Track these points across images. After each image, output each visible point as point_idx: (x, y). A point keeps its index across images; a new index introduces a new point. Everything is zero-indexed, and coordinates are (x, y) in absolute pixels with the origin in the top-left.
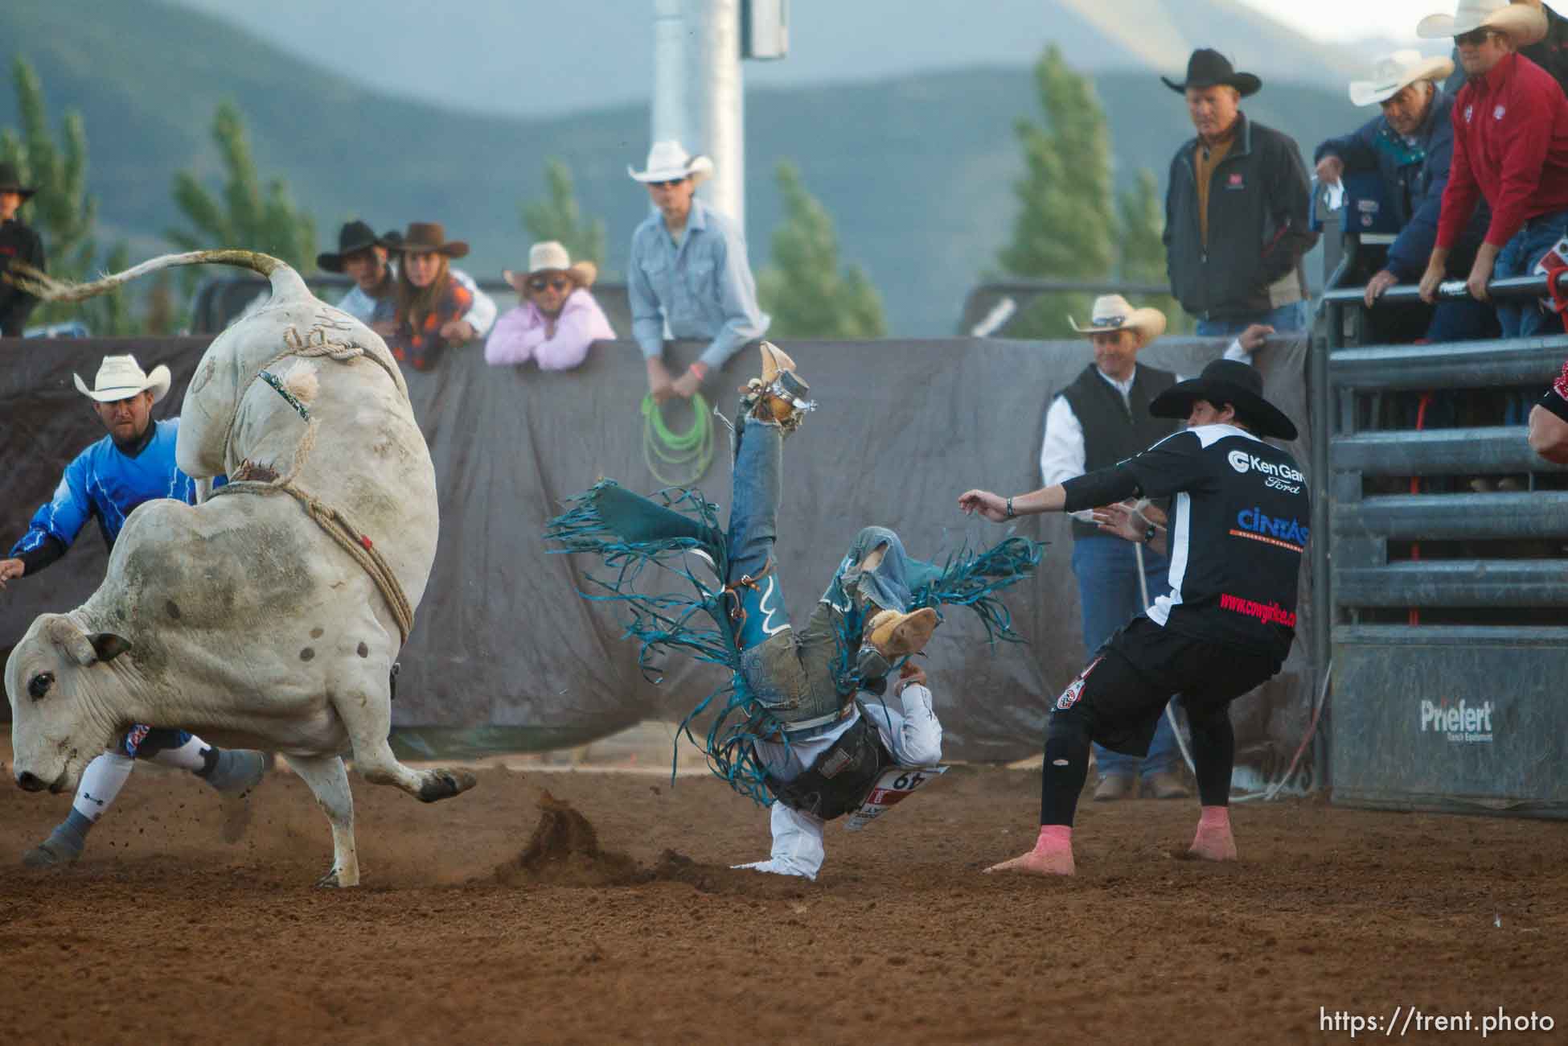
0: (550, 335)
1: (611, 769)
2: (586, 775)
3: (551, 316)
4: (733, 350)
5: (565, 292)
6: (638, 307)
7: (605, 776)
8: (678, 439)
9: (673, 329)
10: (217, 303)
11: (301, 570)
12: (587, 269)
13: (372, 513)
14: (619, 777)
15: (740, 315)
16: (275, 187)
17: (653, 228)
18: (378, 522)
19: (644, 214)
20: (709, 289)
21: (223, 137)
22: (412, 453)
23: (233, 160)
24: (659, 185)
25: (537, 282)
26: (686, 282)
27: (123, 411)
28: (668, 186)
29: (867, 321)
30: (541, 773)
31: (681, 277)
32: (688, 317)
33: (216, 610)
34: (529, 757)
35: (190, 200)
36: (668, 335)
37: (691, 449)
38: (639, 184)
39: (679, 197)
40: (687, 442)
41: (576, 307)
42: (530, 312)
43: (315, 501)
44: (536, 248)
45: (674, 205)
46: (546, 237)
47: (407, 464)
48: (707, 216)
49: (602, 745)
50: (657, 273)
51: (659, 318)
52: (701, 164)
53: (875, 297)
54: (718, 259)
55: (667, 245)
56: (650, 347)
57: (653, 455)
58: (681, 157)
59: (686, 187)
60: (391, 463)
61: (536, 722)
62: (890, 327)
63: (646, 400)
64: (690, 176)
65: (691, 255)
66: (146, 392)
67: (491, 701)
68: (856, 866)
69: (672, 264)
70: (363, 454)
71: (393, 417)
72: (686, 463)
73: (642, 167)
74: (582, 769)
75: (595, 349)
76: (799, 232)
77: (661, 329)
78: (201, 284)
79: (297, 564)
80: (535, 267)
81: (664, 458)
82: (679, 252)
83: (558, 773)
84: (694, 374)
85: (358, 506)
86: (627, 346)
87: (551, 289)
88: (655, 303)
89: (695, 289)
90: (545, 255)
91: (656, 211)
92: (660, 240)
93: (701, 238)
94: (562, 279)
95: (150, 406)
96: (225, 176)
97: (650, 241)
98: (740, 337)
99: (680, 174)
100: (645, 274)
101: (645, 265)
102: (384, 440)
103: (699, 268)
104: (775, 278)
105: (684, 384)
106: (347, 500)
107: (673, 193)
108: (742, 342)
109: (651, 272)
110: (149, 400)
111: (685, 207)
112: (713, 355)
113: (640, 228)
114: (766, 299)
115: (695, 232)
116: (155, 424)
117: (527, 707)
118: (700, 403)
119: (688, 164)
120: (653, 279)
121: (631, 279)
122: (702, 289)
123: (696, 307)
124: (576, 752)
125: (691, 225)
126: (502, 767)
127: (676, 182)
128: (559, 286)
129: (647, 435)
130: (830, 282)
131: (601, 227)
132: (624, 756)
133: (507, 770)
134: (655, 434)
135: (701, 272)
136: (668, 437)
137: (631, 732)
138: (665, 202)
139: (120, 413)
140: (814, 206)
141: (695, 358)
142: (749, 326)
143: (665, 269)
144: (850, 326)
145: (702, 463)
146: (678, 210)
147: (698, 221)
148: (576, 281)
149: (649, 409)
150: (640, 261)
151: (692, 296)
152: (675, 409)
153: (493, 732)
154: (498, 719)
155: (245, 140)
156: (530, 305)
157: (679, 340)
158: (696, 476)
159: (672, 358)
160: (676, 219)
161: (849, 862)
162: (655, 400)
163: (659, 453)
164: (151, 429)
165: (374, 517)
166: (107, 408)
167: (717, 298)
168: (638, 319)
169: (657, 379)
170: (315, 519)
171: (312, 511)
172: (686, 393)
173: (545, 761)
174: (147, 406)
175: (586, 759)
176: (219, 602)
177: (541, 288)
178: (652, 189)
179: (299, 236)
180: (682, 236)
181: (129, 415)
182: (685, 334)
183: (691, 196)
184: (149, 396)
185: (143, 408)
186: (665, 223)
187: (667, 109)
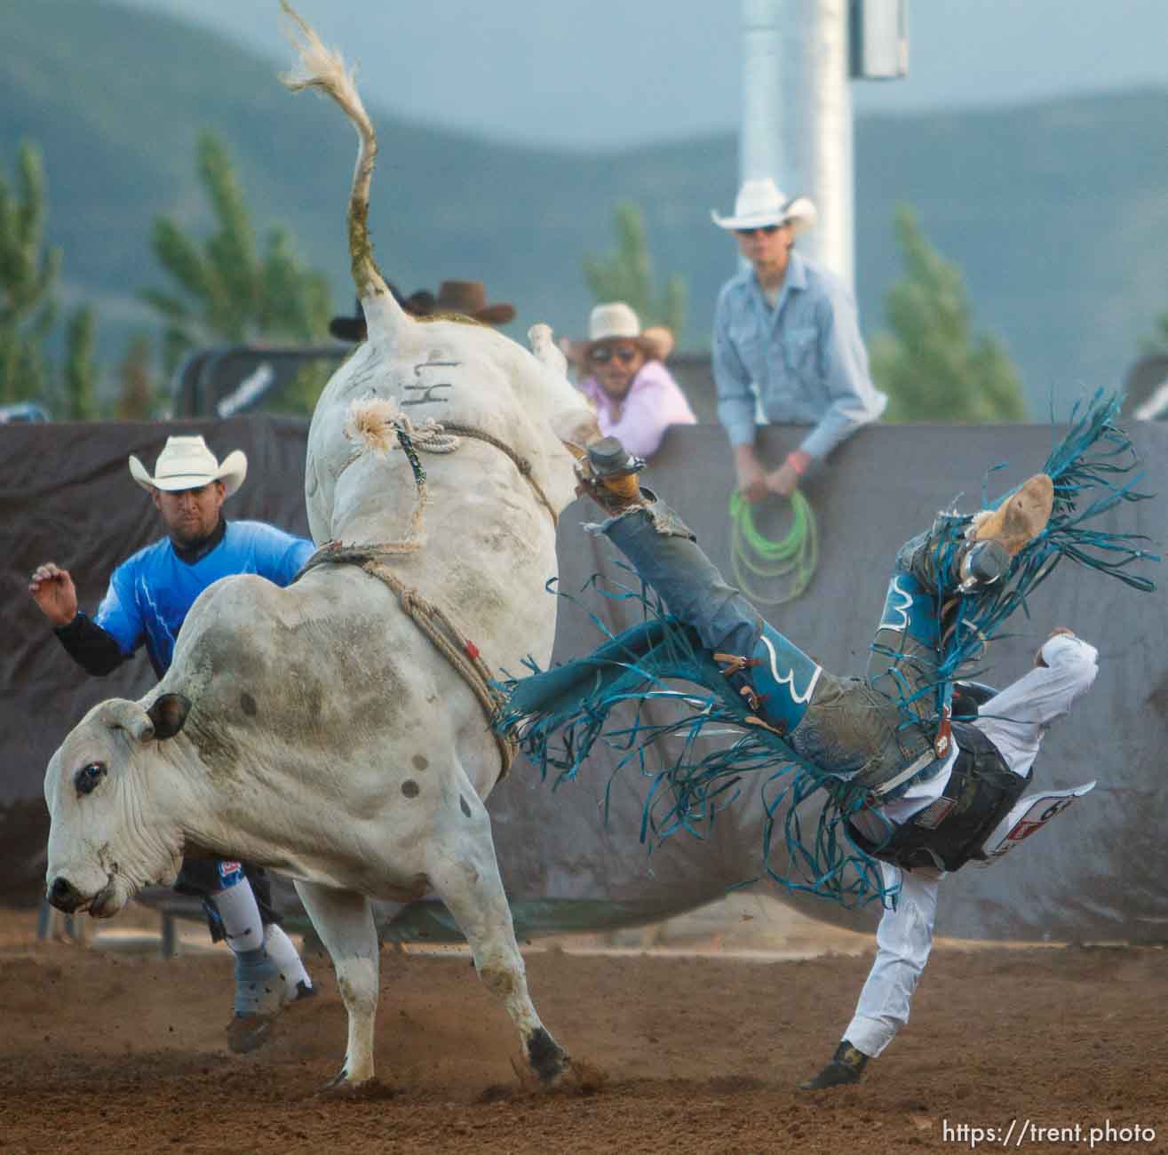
0: (615, 419)
1: (689, 953)
2: (659, 959)
3: (617, 396)
4: (841, 438)
5: (634, 365)
6: (725, 384)
7: (683, 961)
8: (774, 546)
9: (769, 411)
10: (205, 380)
11: (389, 672)
12: (662, 337)
13: (477, 610)
14: (701, 962)
15: (849, 394)
16: (275, 239)
17: (742, 287)
18: (484, 622)
19: (733, 270)
20: (811, 361)
21: (210, 175)
22: (529, 545)
23: (221, 202)
24: (749, 233)
25: (599, 354)
26: (784, 354)
27: (190, 503)
28: (761, 235)
29: (1004, 403)
30: (604, 957)
31: (775, 348)
32: (785, 397)
33: (299, 716)
34: (590, 937)
35: (171, 253)
36: (761, 418)
37: (791, 558)
38: (723, 231)
39: (774, 248)
40: (785, 548)
41: (647, 384)
42: (591, 391)
43: (413, 593)
44: (599, 312)
45: (768, 257)
46: (609, 297)
47: (522, 556)
48: (808, 273)
49: (680, 923)
50: (747, 342)
51: (749, 398)
52: (801, 208)
53: (1013, 373)
54: (823, 324)
55: (759, 307)
56: (739, 434)
57: (742, 567)
58: (778, 199)
59: (782, 237)
60: (505, 555)
61: (598, 894)
62: (1033, 410)
63: (734, 498)
64: (788, 223)
65: (790, 320)
66: (217, 482)
67: (543, 869)
68: (993, 1073)
69: (766, 331)
70: (471, 544)
71: (509, 508)
72: (782, 577)
73: (729, 211)
74: (653, 952)
75: (671, 438)
76: (917, 293)
77: (753, 412)
78: (186, 357)
79: (384, 664)
80: (597, 334)
81: (755, 569)
82: (774, 318)
83: (626, 958)
84: (793, 466)
85: (462, 602)
86: (711, 430)
87: (617, 361)
88: (746, 379)
89: (793, 361)
90: (610, 320)
91: (746, 265)
92: (750, 303)
93: (801, 301)
94: (631, 349)
95: (221, 502)
96: (213, 225)
97: (738, 304)
98: (849, 421)
99: (775, 219)
100: (732, 344)
101: (733, 333)
102: (497, 531)
103: (799, 336)
104: (892, 349)
105: (781, 478)
106: (449, 596)
107: (766, 242)
108: (853, 427)
109: (740, 341)
110: (220, 493)
111: (781, 262)
112: (816, 443)
113: (727, 288)
114: (881, 374)
115: (794, 292)
116: (224, 525)
117: (586, 877)
118: (800, 504)
119: (785, 208)
120: (742, 350)
121: (716, 350)
122: (803, 362)
123: (795, 385)
124: (647, 932)
125: (790, 282)
126: (557, 951)
127: (770, 230)
128: (627, 358)
129: (735, 545)
130: (957, 355)
131: (681, 287)
132: (707, 936)
133: (562, 953)
134: (745, 541)
135: (802, 342)
136: (760, 545)
137: (715, 907)
138: (756, 254)
139: (185, 507)
140: (936, 259)
141: (794, 446)
142: (860, 408)
143: (757, 337)
144: (982, 409)
145: (803, 575)
146: (773, 263)
147: (798, 279)
148: (648, 352)
149: (739, 510)
150: (726, 328)
151: (789, 370)
152: (770, 510)
153: (546, 906)
154: (552, 891)
155: (235, 180)
156: (590, 381)
157: (775, 424)
158: (795, 592)
159: (766, 445)
160: (770, 276)
161: (984, 1067)
162: (745, 498)
163: (749, 564)
164: (221, 530)
165: (480, 615)
166: (170, 499)
167: (821, 372)
168: (726, 398)
169: (746, 473)
170: (411, 617)
171: (409, 606)
172: (782, 490)
173: (610, 943)
174: (217, 501)
175: (661, 940)
176: (304, 709)
177: (605, 360)
178: (741, 239)
179: (307, 298)
180: (778, 297)
181: (197, 510)
182: (784, 417)
183: (790, 247)
184: (220, 488)
185: (212, 500)
186: (756, 280)
187: (759, 139)
